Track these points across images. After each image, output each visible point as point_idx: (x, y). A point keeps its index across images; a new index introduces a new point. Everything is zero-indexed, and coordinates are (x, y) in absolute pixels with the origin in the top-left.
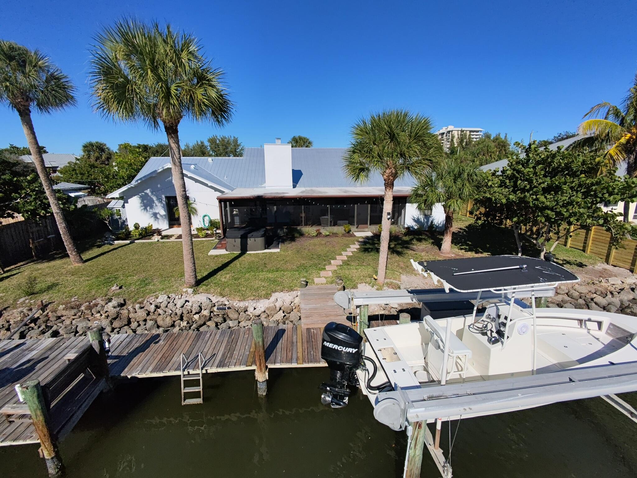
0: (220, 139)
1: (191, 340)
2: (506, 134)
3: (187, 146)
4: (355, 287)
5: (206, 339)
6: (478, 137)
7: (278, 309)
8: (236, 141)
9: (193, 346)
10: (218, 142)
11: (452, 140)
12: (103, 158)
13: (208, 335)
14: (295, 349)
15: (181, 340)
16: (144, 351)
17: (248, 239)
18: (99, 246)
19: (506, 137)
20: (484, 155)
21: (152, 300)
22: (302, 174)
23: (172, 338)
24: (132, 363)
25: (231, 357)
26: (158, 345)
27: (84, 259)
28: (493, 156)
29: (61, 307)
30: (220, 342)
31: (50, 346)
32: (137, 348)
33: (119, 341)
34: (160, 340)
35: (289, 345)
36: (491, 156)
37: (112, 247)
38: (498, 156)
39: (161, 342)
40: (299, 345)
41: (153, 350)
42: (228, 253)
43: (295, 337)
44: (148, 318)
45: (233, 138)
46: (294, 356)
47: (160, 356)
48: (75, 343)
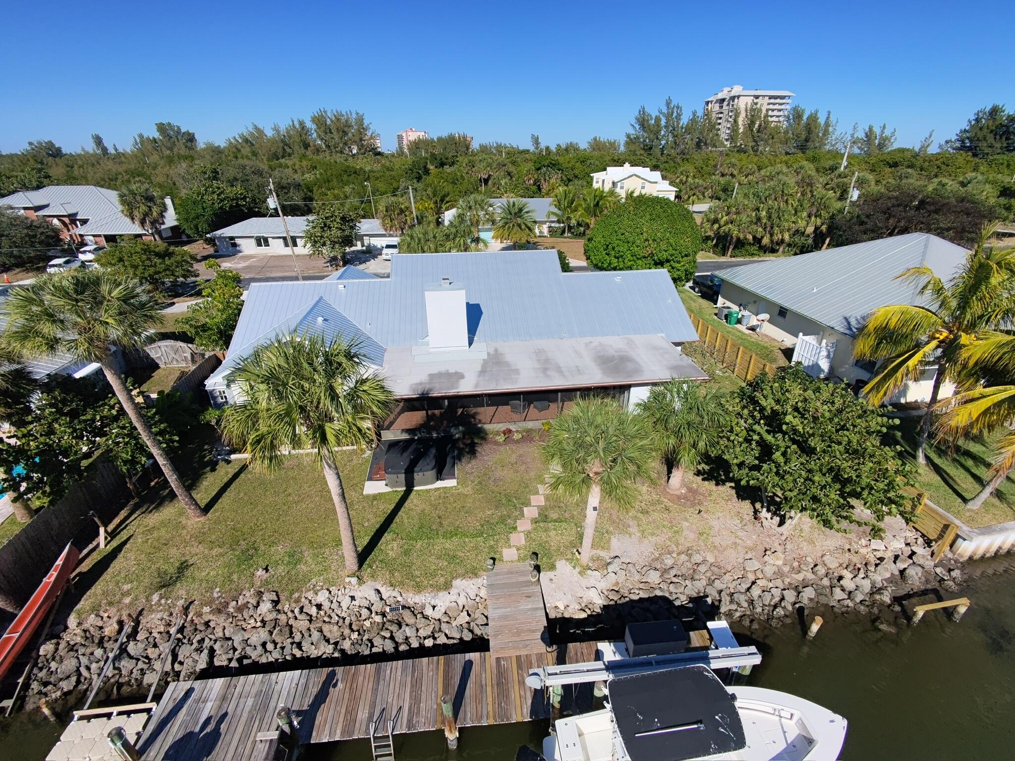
0: (333, 118)
1: (372, 679)
2: (829, 113)
3: (276, 129)
4: (552, 567)
5: (387, 678)
6: (781, 113)
7: (461, 608)
8: (360, 120)
9: (375, 691)
10: (329, 122)
11: (735, 121)
12: (155, 214)
13: (388, 672)
14: (484, 699)
15: (361, 679)
16: (324, 702)
17: (415, 474)
18: (213, 466)
19: (828, 118)
20: (776, 199)
21: (310, 595)
22: (481, 313)
23: (350, 677)
24: (317, 722)
25: (418, 713)
26: (337, 689)
27: (202, 505)
28: (790, 201)
29: (206, 609)
30: (403, 685)
31: (222, 693)
32: (316, 696)
33: (294, 685)
34: (337, 681)
35: (478, 692)
36: (787, 202)
37: (231, 470)
38: (799, 201)
39: (340, 685)
40: (489, 689)
41: (334, 700)
42: (388, 489)
43: (483, 676)
44: (312, 627)
45: (354, 116)
46: (485, 713)
47: (343, 711)
48: (247, 688)
